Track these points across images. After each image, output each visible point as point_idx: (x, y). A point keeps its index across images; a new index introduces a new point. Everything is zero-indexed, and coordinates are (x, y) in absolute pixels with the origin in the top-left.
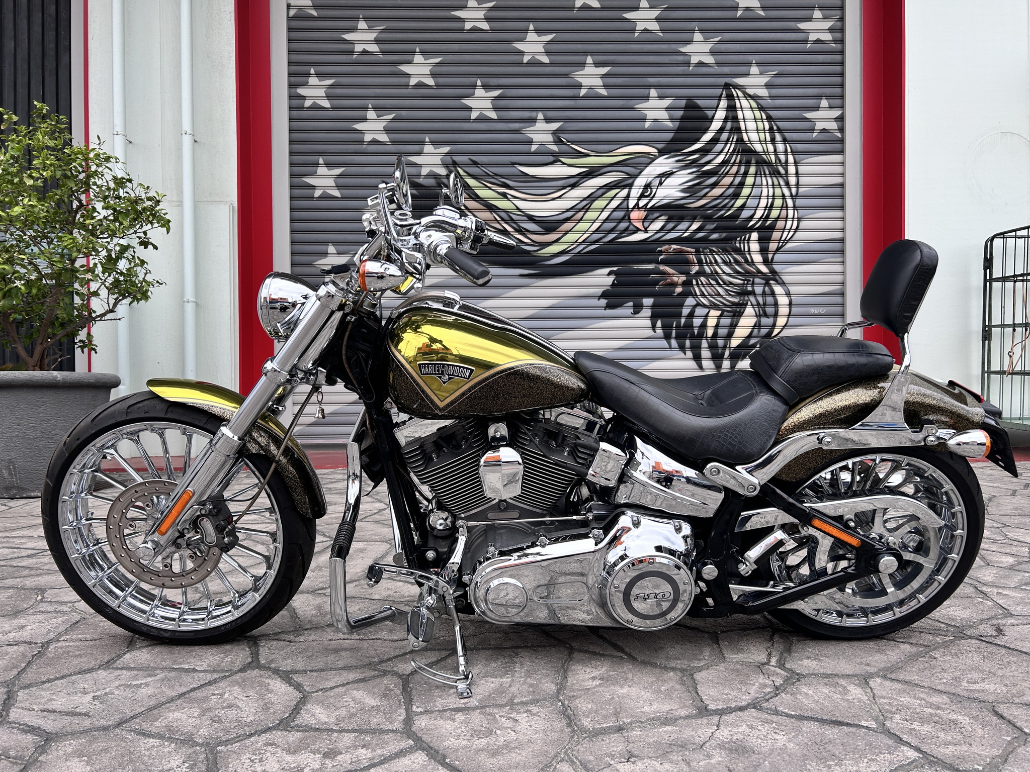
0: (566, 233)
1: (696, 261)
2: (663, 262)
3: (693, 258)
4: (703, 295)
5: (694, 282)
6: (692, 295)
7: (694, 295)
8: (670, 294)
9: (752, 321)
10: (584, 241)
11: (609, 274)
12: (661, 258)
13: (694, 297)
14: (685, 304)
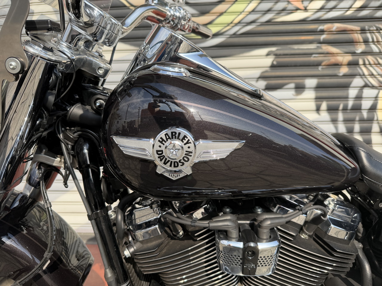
0: (221, 14)
1: (361, 40)
3: (358, 37)
4: (372, 75)
5: (361, 62)
6: (360, 75)
7: (362, 76)
8: (335, 76)
10: (239, 23)
11: (268, 55)
12: (323, 37)
13: (362, 78)
14: (352, 85)
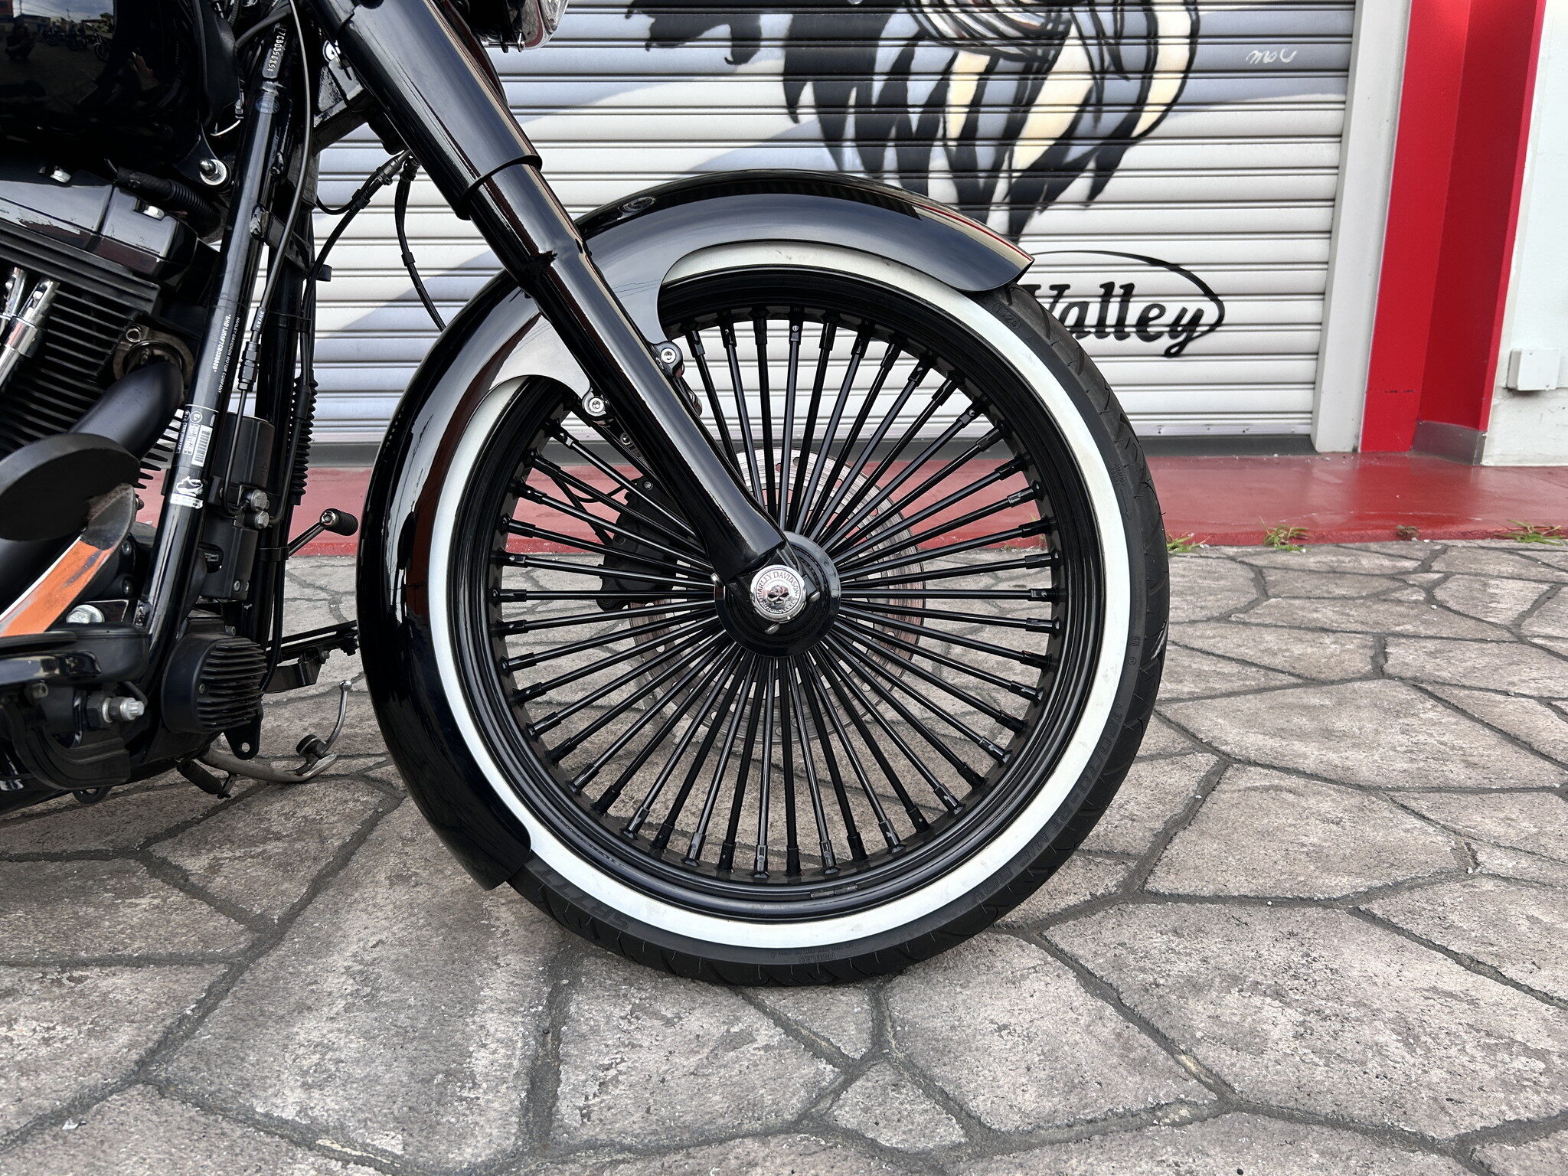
7: (914, 6)
9: (1078, 88)
13: (911, 12)
14: (884, 35)
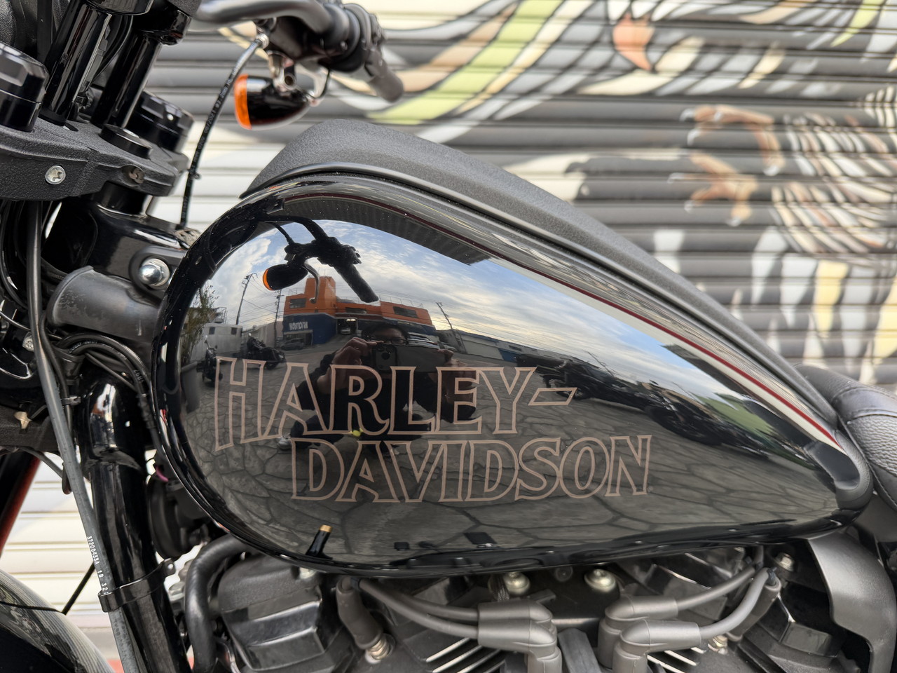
2: (698, 146)
12: (694, 135)
